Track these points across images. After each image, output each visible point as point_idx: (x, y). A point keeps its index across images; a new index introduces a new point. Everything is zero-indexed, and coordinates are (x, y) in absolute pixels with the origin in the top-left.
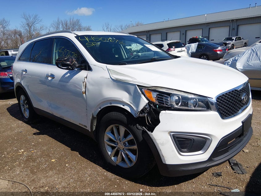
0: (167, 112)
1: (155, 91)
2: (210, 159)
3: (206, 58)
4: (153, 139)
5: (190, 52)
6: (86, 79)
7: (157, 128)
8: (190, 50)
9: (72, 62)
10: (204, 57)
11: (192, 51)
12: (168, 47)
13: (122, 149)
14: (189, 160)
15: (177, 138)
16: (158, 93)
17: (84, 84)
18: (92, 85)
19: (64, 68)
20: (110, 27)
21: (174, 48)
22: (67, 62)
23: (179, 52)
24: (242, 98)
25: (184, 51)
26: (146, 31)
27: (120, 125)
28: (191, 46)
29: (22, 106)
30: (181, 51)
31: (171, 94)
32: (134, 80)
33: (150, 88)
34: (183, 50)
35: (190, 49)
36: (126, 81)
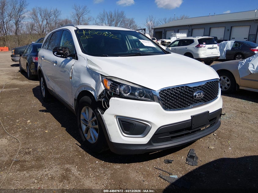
0: (116, 98)
1: (110, 80)
2: (150, 143)
3: (241, 57)
4: (103, 120)
5: (225, 49)
6: (73, 67)
7: (107, 111)
8: (226, 48)
9: (64, 51)
10: (239, 56)
11: (228, 49)
12: (198, 43)
13: (90, 127)
14: (130, 141)
15: (122, 121)
16: (112, 83)
17: (72, 71)
18: (76, 72)
19: (59, 56)
20: (153, 19)
21: (205, 44)
22: (61, 52)
23: (210, 48)
24: (195, 94)
25: (216, 48)
26: (189, 25)
27: (89, 107)
28: (227, 43)
29: (42, 87)
30: (213, 48)
31: (121, 83)
32: (100, 70)
33: (107, 78)
34: (214, 47)
35: (225, 46)
36: (95, 70)
